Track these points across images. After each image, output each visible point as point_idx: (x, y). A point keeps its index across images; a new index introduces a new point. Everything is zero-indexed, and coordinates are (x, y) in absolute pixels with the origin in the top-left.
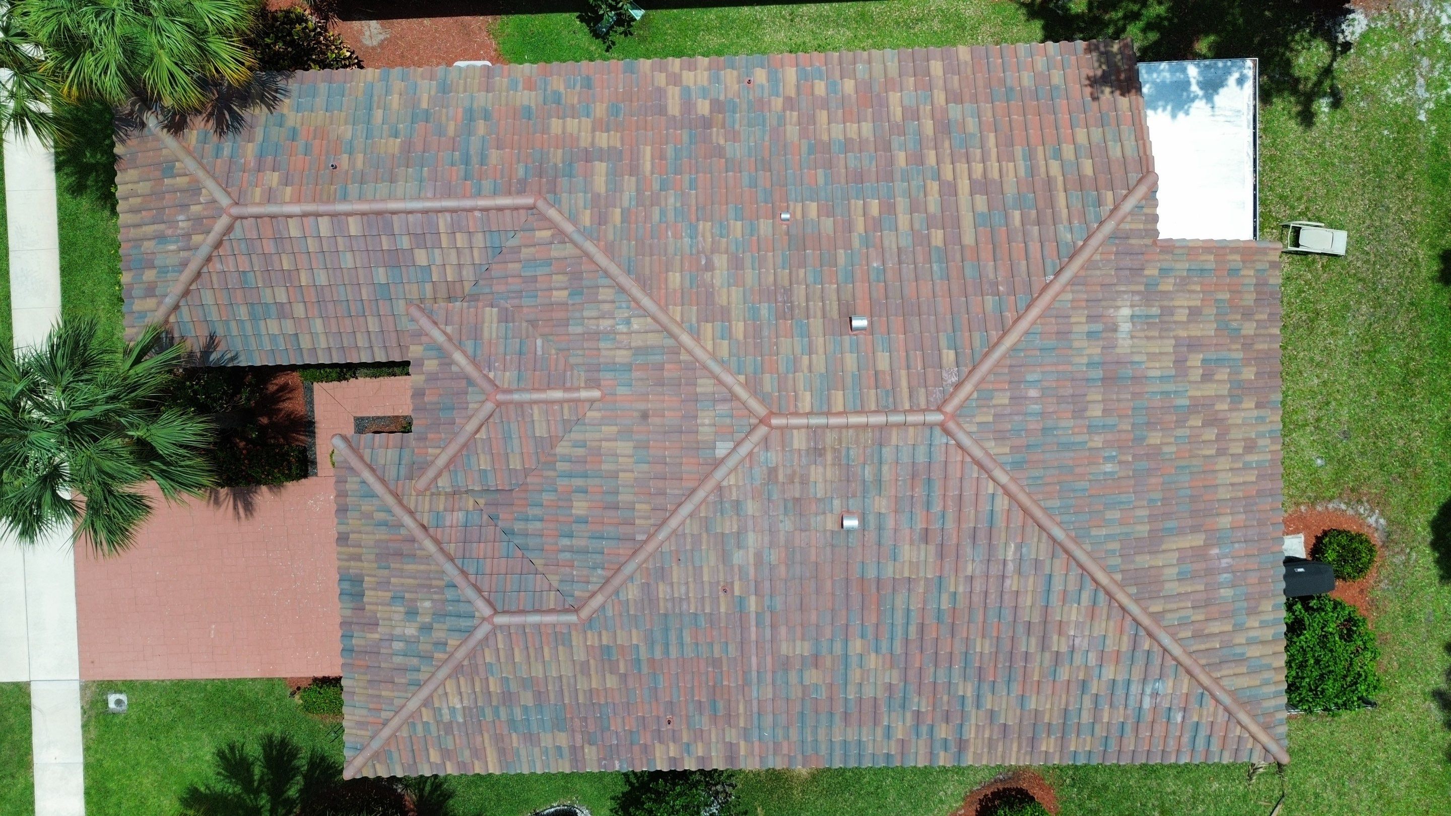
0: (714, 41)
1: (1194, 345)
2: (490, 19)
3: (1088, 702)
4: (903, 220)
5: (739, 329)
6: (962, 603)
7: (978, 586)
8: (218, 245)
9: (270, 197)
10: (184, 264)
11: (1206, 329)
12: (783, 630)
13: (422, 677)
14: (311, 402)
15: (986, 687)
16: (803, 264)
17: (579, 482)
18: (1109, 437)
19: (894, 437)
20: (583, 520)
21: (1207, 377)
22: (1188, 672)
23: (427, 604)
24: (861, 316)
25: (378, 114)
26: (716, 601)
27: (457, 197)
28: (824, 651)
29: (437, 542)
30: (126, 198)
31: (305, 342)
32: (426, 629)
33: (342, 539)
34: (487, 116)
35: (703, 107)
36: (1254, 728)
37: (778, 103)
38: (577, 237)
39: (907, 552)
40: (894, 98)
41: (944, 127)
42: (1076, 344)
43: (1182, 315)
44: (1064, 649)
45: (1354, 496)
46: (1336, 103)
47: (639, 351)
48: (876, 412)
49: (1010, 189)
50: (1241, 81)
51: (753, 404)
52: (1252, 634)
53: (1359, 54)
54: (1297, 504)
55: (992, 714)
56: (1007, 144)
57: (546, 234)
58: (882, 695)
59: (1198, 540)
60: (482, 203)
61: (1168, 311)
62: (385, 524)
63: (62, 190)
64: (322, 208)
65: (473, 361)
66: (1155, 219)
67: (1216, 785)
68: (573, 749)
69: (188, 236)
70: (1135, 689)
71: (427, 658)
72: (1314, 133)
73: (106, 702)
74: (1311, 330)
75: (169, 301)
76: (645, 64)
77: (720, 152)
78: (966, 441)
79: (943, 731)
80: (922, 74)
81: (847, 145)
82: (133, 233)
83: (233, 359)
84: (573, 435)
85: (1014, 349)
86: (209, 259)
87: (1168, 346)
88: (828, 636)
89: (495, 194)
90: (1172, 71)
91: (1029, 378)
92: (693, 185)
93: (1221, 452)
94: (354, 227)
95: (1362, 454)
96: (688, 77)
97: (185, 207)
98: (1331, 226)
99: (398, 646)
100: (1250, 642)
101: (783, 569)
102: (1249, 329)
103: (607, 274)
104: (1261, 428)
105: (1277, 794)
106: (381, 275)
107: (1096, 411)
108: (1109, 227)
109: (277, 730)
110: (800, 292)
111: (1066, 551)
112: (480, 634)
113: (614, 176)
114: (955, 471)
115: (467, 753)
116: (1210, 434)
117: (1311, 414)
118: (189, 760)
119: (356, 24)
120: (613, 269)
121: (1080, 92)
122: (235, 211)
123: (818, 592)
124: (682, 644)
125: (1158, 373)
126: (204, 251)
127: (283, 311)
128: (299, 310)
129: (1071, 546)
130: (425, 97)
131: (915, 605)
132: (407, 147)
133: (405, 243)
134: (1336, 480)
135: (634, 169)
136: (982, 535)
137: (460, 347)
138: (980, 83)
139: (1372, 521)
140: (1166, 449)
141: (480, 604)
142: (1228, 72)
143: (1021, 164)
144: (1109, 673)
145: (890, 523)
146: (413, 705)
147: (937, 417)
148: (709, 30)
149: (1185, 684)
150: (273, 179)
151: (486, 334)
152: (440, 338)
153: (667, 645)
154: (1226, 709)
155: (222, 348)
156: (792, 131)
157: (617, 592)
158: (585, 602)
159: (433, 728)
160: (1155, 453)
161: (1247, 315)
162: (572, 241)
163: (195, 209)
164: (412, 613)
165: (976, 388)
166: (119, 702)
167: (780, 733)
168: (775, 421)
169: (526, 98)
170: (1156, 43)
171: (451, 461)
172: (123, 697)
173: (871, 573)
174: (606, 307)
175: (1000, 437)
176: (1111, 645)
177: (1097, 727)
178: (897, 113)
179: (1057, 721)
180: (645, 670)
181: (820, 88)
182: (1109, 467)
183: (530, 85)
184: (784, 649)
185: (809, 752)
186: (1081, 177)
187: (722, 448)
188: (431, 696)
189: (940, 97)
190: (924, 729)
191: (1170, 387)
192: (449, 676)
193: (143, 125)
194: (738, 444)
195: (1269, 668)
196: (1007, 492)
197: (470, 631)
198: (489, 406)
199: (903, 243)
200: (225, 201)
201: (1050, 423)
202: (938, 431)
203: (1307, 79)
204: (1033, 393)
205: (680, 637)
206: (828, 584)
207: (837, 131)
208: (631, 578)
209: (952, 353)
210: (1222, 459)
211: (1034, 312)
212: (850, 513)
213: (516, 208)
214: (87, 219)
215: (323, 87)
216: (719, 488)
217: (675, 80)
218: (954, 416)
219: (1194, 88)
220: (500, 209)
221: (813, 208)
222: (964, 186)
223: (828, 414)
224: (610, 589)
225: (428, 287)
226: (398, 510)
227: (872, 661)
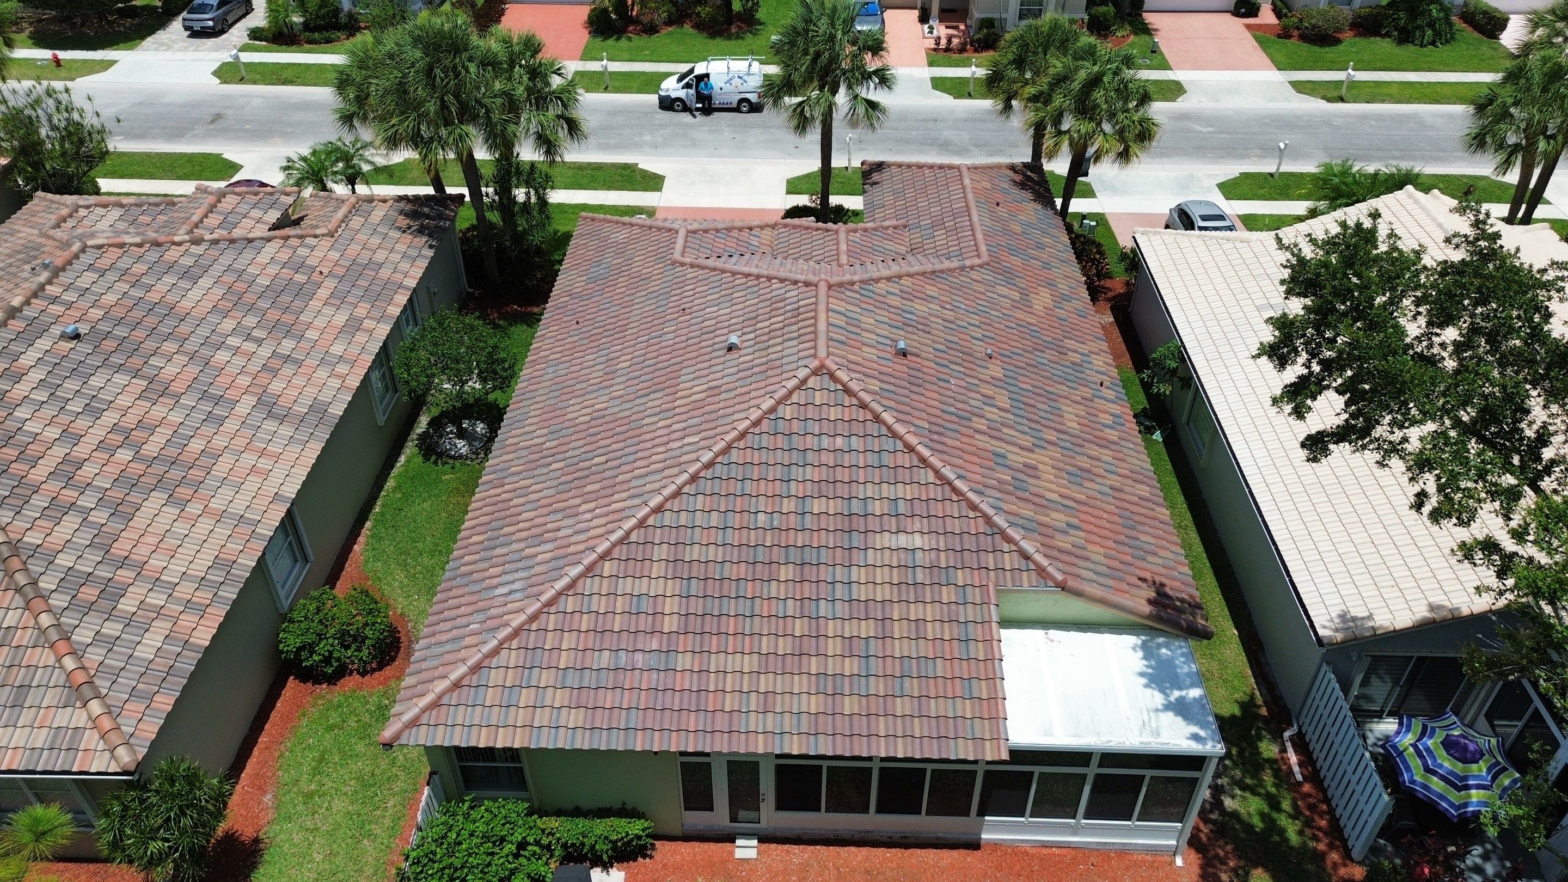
90: (1190, 674)
142: (1203, 725)
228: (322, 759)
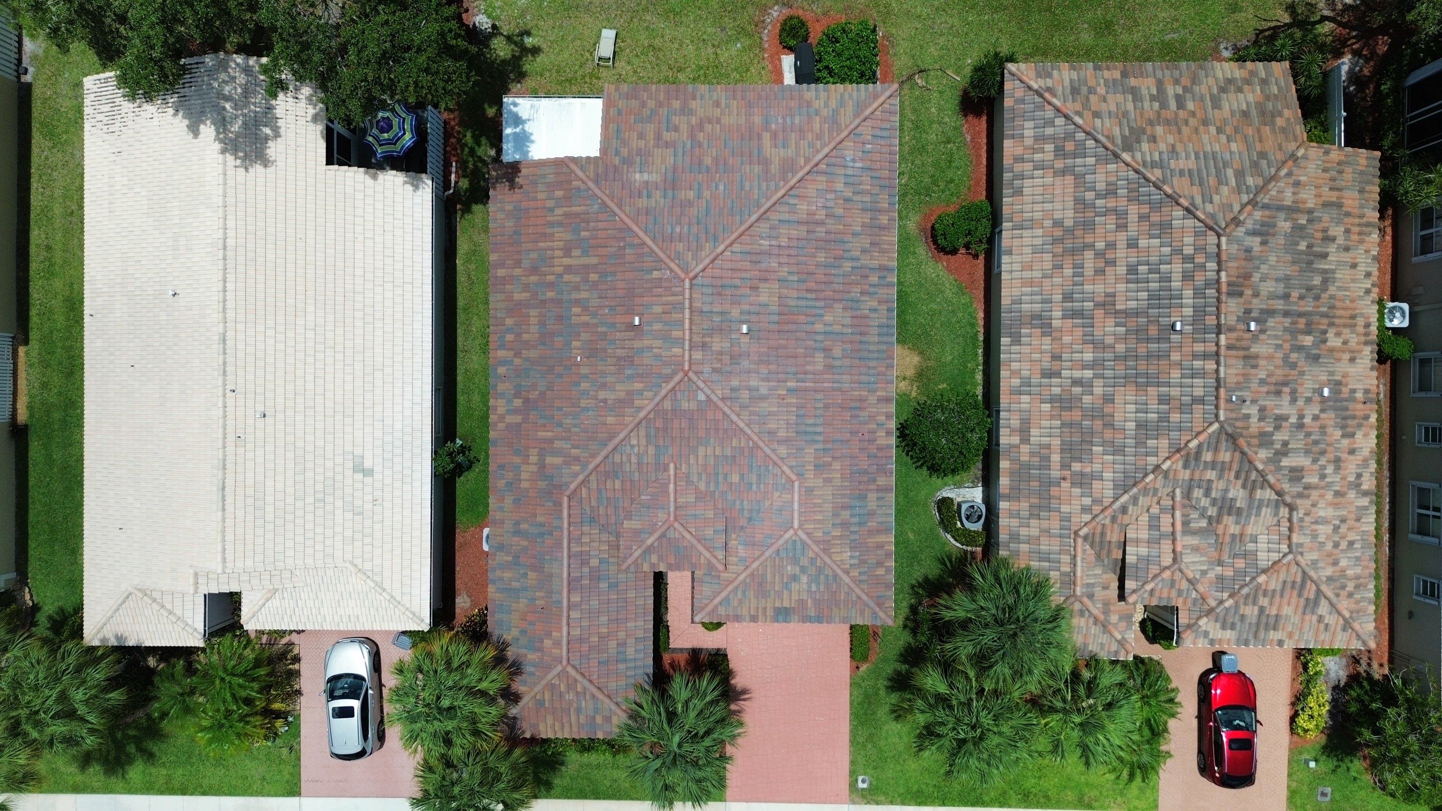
0: (476, 398)
1: (658, 137)
2: (457, 531)
3: (856, 198)
4: (584, 295)
5: (638, 386)
6: (794, 269)
7: (784, 260)
8: (583, 675)
9: (558, 644)
10: (593, 696)
11: (650, 129)
12: (809, 368)
13: (831, 573)
14: (681, 650)
15: (846, 255)
16: (605, 350)
17: (721, 477)
18: (705, 187)
19: (697, 304)
20: (742, 476)
21: (676, 129)
22: (840, 143)
23: (789, 568)
24: (634, 320)
25: (515, 584)
26: (789, 405)
27: (561, 540)
28: (822, 345)
29: (755, 560)
30: (555, 732)
31: (640, 634)
32: (803, 569)
33: (754, 619)
34: (518, 523)
35: (518, 402)
36: (875, 105)
37: (517, 361)
38: (586, 473)
39: (763, 299)
40: (517, 296)
41: (534, 270)
42: (654, 205)
43: (642, 144)
44: (824, 212)
45: (760, 25)
46: (528, 33)
47: (648, 442)
48: (683, 313)
49: (569, 236)
50: (515, 105)
51: (677, 378)
52: (822, 105)
53: (499, 19)
54: (763, 59)
55: (864, 251)
56: (544, 236)
57: (584, 491)
58: (850, 313)
59: (766, 136)
60: (566, 525)
61: (639, 152)
62: (744, 592)
63: (548, 796)
64: (565, 614)
65: (651, 534)
66: (588, 158)
67: (933, 110)
68: (878, 490)
69: (577, 693)
70: (850, 172)
71: (820, 570)
72: (544, 46)
73: (863, 789)
74: (660, 50)
75: (613, 707)
76: (492, 434)
77: (543, 394)
78: (701, 267)
79: (874, 279)
80: (504, 281)
81: (542, 324)
82: (575, 729)
83: (648, 675)
84: (695, 480)
85: (654, 240)
86: (591, 681)
87: (658, 152)
88: (812, 343)
89: (560, 518)
90: (508, 142)
91: (670, 231)
92: (560, 409)
93: (718, 121)
94: (576, 598)
95: (735, 19)
96: (501, 411)
97: (561, 695)
98: (599, 37)
99: (814, 588)
100: (826, 105)
101: (771, 367)
102: (651, 104)
103: (606, 457)
104: (707, 97)
105: (939, 73)
106: (604, 585)
107: (691, 195)
108: (591, 185)
109: (882, 683)
110: (620, 352)
111: (765, 212)
112: (804, 537)
113: (555, 453)
114: (717, 273)
115: (879, 552)
116: (708, 127)
117: (710, 50)
118: (901, 738)
119: (457, 611)
120: (604, 453)
121: (517, 195)
122: (565, 662)
123: (786, 348)
124: (815, 425)
125: (672, 158)
126: (586, 683)
127: (622, 644)
128: (622, 635)
129: (762, 210)
130: (506, 558)
131: (795, 294)
132: (533, 568)
133: (586, 570)
134: (750, 36)
135: (551, 441)
136: (754, 258)
137: (643, 541)
138: (510, 249)
139: (775, 14)
140: (714, 154)
141: (787, 536)
142: (510, 111)
143: (555, 230)
144: (839, 186)
145: (746, 307)
146: (846, 579)
147: (687, 282)
148: (470, 401)
149: (849, 144)
150: (547, 643)
151: (638, 527)
152: (639, 552)
153: (815, 433)
154: (864, 120)
155: (641, 681)
156: (533, 354)
157: (782, 459)
158: (788, 477)
159: (862, 570)
160: (716, 160)
161: (643, 105)
162: (588, 476)
163: (563, 688)
164: (794, 578)
165: (672, 261)
166: (863, 781)
167: (872, 371)
168: (686, 368)
169: (508, 501)
170: (488, 138)
171: (707, 549)
172: (860, 778)
173: (775, 318)
174: (625, 458)
175: (699, 248)
176: (823, 186)
177: (874, 192)
178: (525, 295)
179: (869, 215)
180: (829, 446)
181: (510, 337)
182: (721, 187)
183: (502, 499)
184: (820, 367)
185: (884, 355)
186: (565, 197)
187: (701, 397)
188: (842, 569)
189: (517, 272)
190: (872, 290)
191: (680, 151)
192: (830, 557)
193: (515, 718)
194: (698, 387)
195: (842, 95)
196: (731, 245)
197: (803, 543)
198: (676, 525)
199: (596, 295)
200: (559, 668)
201: (695, 220)
202: (694, 282)
203: (513, 50)
204: (678, 229)
205: (811, 425)
206: (781, 342)
207: (534, 329)
208: (774, 450)
209: (655, 272)
210: (723, 121)
211: (635, 228)
212: (739, 329)
213: (569, 507)
214: (566, 781)
215: (498, 616)
216: (723, 399)
217: (502, 418)
218: (687, 273)
219: (518, 130)
220: (569, 516)
221: (575, 344)
222: (567, 261)
223: (684, 340)
224: (779, 462)
225: (611, 560)
226: (736, 583)
227: (828, 318)
228: (950, 162)
